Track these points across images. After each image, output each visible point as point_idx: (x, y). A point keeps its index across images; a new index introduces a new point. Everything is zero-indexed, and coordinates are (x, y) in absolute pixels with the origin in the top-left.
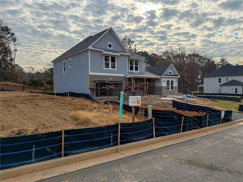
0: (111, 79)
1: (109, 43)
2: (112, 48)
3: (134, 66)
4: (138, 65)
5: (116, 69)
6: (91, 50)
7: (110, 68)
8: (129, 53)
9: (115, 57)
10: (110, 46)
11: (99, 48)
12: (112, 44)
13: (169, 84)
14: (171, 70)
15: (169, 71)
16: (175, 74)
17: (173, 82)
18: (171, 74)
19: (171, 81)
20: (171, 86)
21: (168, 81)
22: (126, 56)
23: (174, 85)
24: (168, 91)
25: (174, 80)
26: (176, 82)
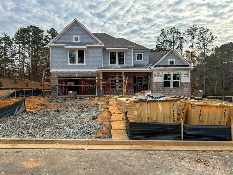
0: (77, 75)
1: (74, 36)
2: (79, 41)
3: (117, 59)
4: (123, 56)
5: (85, 64)
6: (52, 47)
7: (77, 63)
8: (101, 44)
9: (83, 51)
10: (76, 39)
11: (61, 43)
12: (79, 36)
13: (169, 79)
14: (174, 59)
15: (169, 60)
16: (182, 63)
17: (178, 76)
18: (174, 65)
19: (174, 74)
20: (174, 81)
21: (166, 74)
22: (100, 47)
23: (180, 81)
24: (167, 89)
25: (181, 73)
26: (186, 76)
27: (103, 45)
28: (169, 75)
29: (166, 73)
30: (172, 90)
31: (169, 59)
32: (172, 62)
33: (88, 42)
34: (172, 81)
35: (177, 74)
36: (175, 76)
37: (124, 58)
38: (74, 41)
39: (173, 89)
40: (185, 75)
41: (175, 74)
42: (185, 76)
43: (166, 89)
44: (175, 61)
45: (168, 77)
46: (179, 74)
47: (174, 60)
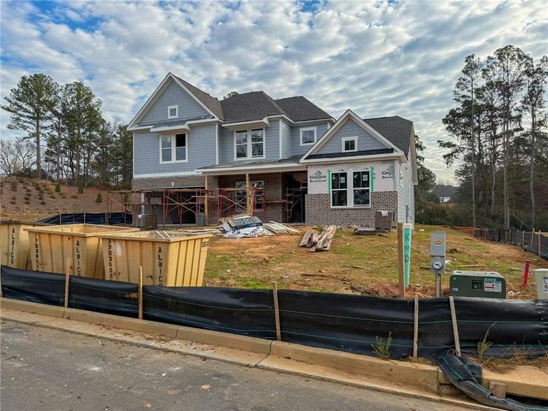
0: (173, 184)
1: (170, 108)
2: (177, 116)
3: (249, 145)
4: (261, 139)
5: (187, 160)
7: (174, 160)
8: (214, 117)
9: (185, 135)
10: (173, 112)
12: (176, 107)
13: (345, 185)
14: (355, 135)
15: (344, 139)
16: (377, 144)
17: (365, 178)
18: (356, 150)
19: (355, 173)
20: (355, 191)
21: (336, 175)
22: (212, 124)
23: (370, 188)
24: (339, 209)
25: (372, 169)
26: (387, 175)
27: (217, 119)
28: (345, 175)
29: (337, 170)
30: (350, 212)
31: (343, 136)
32: (350, 145)
33: (192, 116)
34: (350, 190)
35: (364, 173)
36: (359, 177)
37: (264, 142)
38: (169, 117)
39: (351, 209)
40: (383, 173)
41: (359, 173)
42: (383, 177)
43: (335, 209)
44: (359, 141)
45: (342, 180)
46: (367, 173)
47: (355, 138)
